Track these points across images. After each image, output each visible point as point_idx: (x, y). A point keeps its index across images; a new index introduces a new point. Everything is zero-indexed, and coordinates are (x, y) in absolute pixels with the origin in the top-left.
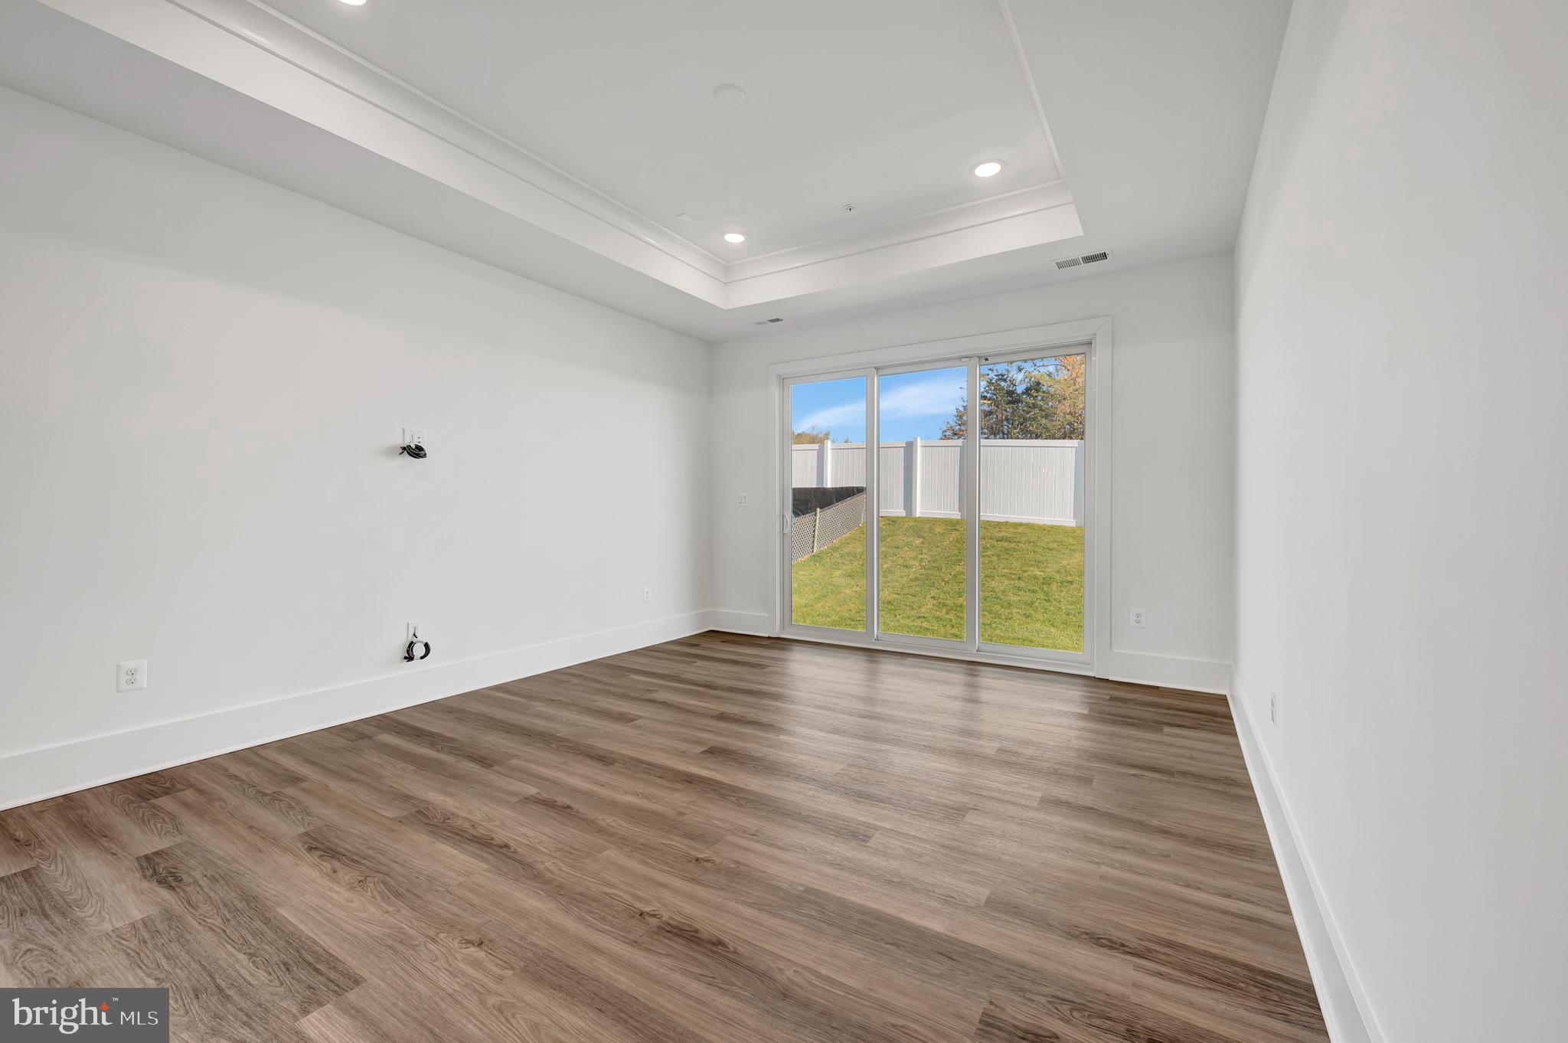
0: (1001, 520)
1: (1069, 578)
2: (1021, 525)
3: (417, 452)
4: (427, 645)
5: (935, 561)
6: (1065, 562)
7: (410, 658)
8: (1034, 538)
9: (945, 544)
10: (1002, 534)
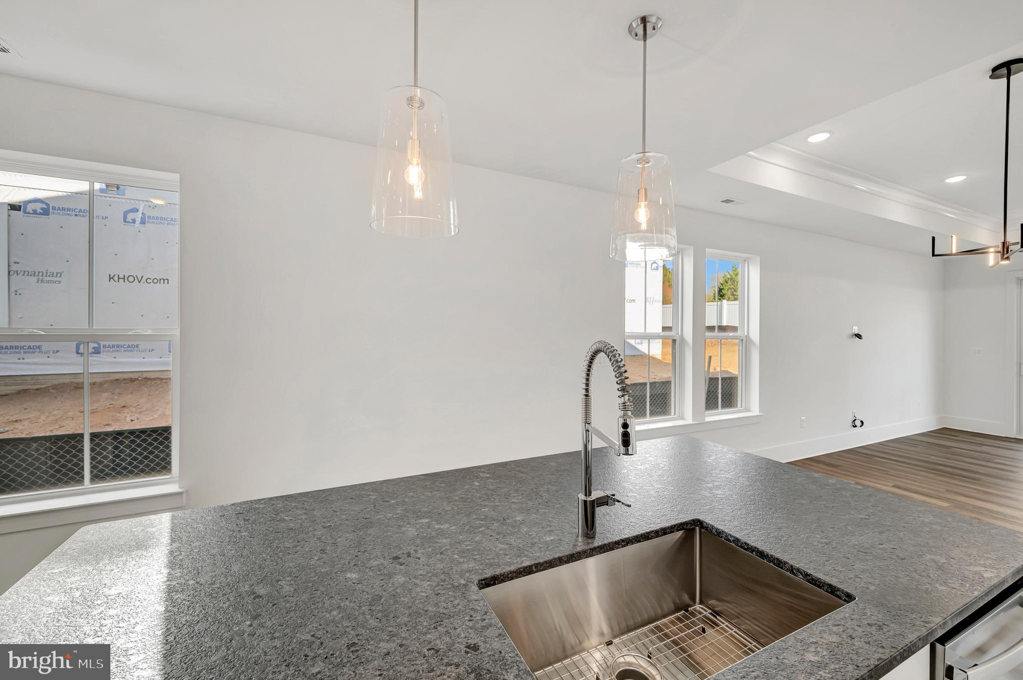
7: (854, 426)
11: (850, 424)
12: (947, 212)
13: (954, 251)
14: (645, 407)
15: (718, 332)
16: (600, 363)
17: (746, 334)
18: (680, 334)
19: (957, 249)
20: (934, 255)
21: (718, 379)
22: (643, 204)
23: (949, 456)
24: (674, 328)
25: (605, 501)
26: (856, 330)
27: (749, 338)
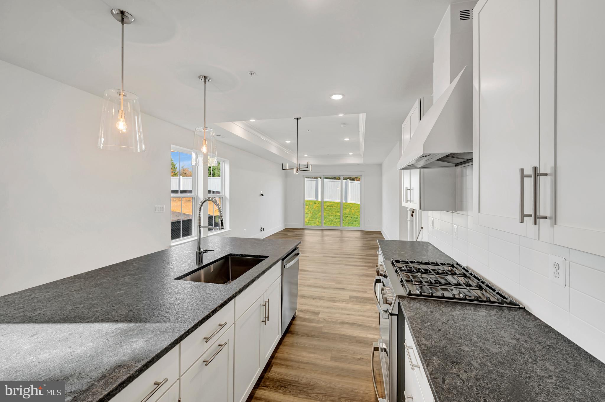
0: (327, 201)
1: (347, 215)
2: (332, 202)
3: (262, 195)
4: (264, 229)
5: (314, 212)
6: (345, 212)
7: (261, 231)
8: (336, 206)
9: (314, 207)
10: (328, 205)
11: (260, 230)
12: (286, 151)
13: (287, 168)
14: (180, 232)
15: (213, 194)
16: (158, 211)
17: (224, 195)
18: (196, 195)
19: (288, 167)
20: (283, 169)
21: (212, 217)
22: (205, 145)
23: (286, 237)
24: (193, 192)
25: (205, 251)
26: (262, 193)
27: (225, 196)
